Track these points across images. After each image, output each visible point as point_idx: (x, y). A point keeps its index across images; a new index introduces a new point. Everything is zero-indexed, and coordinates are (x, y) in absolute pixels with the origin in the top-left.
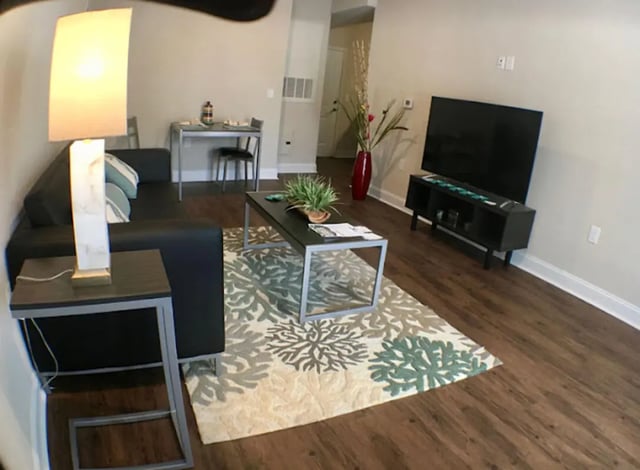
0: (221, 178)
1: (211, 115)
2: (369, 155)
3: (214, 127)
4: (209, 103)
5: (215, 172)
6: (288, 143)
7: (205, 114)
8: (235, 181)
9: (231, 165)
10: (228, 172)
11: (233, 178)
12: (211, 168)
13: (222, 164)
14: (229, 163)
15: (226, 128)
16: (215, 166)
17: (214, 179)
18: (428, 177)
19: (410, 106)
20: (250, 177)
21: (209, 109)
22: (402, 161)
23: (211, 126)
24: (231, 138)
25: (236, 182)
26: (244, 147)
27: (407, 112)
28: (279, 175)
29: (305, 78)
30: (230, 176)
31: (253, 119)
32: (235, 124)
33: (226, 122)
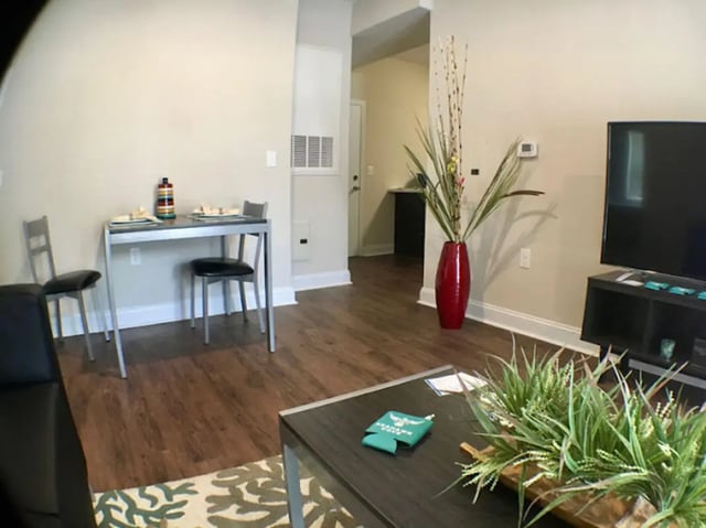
0: (199, 314)
1: (171, 201)
2: (463, 246)
3: (177, 222)
4: (165, 180)
5: (188, 302)
6: (304, 241)
7: (160, 202)
8: (226, 315)
9: (215, 289)
10: (210, 301)
11: (221, 311)
12: (182, 297)
13: (198, 289)
14: (210, 287)
15: (198, 220)
16: (188, 291)
17: (188, 316)
18: (627, 278)
19: (533, 153)
20: (251, 305)
21: (166, 190)
22: (526, 252)
23: (169, 220)
24: (211, 239)
25: (227, 317)
26: (233, 255)
27: (526, 164)
28: (298, 295)
29: (321, 136)
30: (216, 308)
31: (247, 203)
32: (216, 213)
33: (197, 211)
